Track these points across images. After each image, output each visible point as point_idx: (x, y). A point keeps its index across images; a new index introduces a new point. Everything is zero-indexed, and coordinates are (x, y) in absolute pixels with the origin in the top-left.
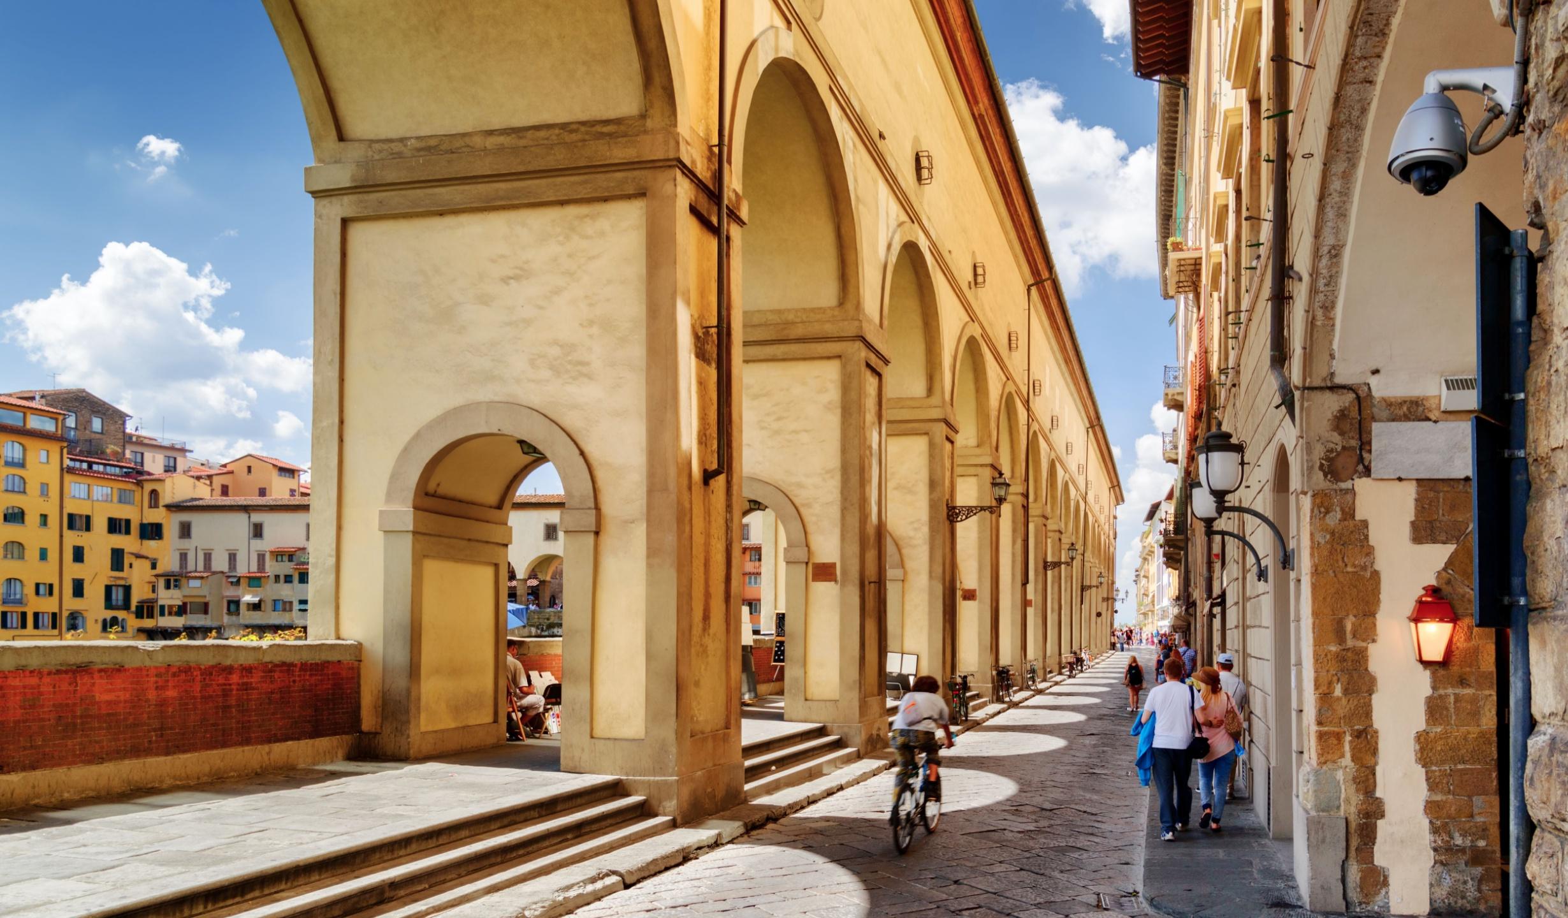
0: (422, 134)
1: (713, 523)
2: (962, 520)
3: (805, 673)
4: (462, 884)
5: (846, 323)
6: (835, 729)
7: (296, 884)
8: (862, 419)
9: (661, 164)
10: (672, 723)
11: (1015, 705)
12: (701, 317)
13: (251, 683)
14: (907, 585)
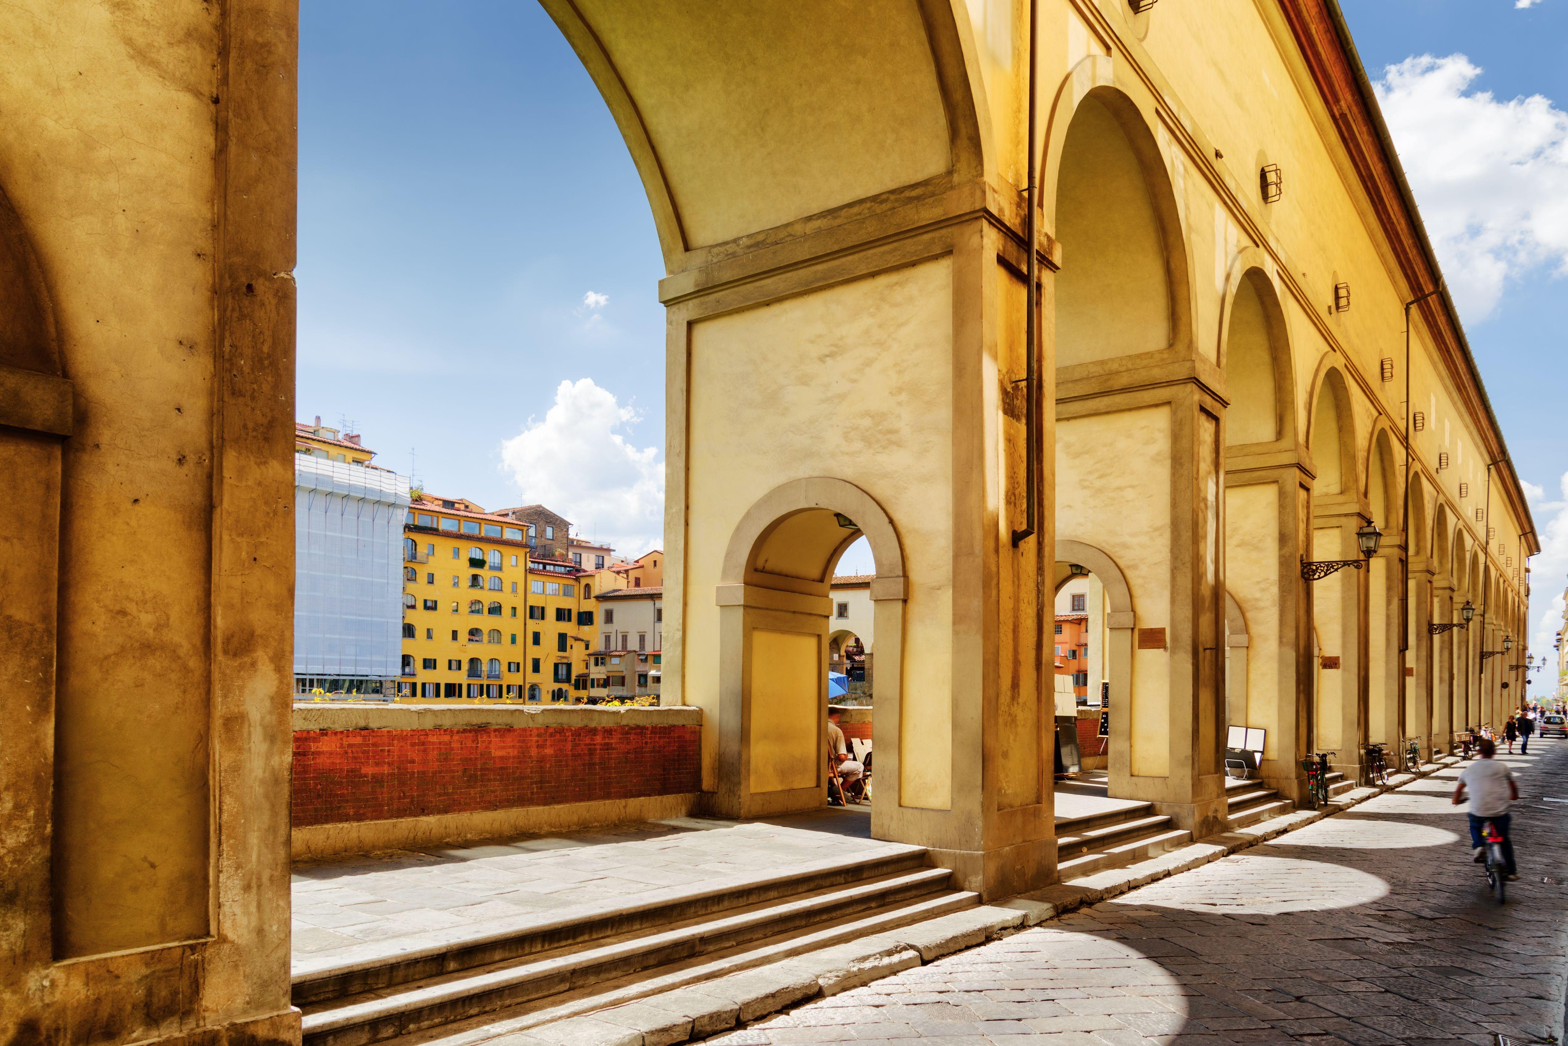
0: (753, 231)
1: (1023, 587)
2: (1320, 578)
3: (1131, 746)
4: (766, 945)
5: (1176, 365)
6: (1164, 808)
7: (620, 931)
8: (1195, 468)
9: (967, 218)
10: (978, 795)
11: (1390, 790)
12: (1010, 371)
13: (611, 744)
14: (1252, 653)
